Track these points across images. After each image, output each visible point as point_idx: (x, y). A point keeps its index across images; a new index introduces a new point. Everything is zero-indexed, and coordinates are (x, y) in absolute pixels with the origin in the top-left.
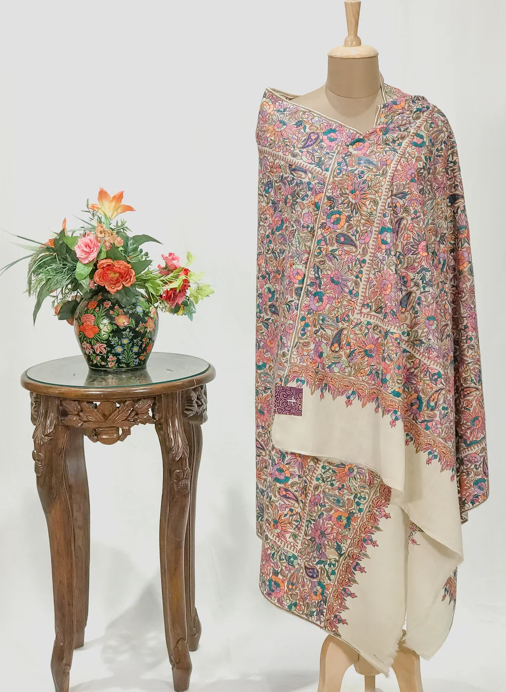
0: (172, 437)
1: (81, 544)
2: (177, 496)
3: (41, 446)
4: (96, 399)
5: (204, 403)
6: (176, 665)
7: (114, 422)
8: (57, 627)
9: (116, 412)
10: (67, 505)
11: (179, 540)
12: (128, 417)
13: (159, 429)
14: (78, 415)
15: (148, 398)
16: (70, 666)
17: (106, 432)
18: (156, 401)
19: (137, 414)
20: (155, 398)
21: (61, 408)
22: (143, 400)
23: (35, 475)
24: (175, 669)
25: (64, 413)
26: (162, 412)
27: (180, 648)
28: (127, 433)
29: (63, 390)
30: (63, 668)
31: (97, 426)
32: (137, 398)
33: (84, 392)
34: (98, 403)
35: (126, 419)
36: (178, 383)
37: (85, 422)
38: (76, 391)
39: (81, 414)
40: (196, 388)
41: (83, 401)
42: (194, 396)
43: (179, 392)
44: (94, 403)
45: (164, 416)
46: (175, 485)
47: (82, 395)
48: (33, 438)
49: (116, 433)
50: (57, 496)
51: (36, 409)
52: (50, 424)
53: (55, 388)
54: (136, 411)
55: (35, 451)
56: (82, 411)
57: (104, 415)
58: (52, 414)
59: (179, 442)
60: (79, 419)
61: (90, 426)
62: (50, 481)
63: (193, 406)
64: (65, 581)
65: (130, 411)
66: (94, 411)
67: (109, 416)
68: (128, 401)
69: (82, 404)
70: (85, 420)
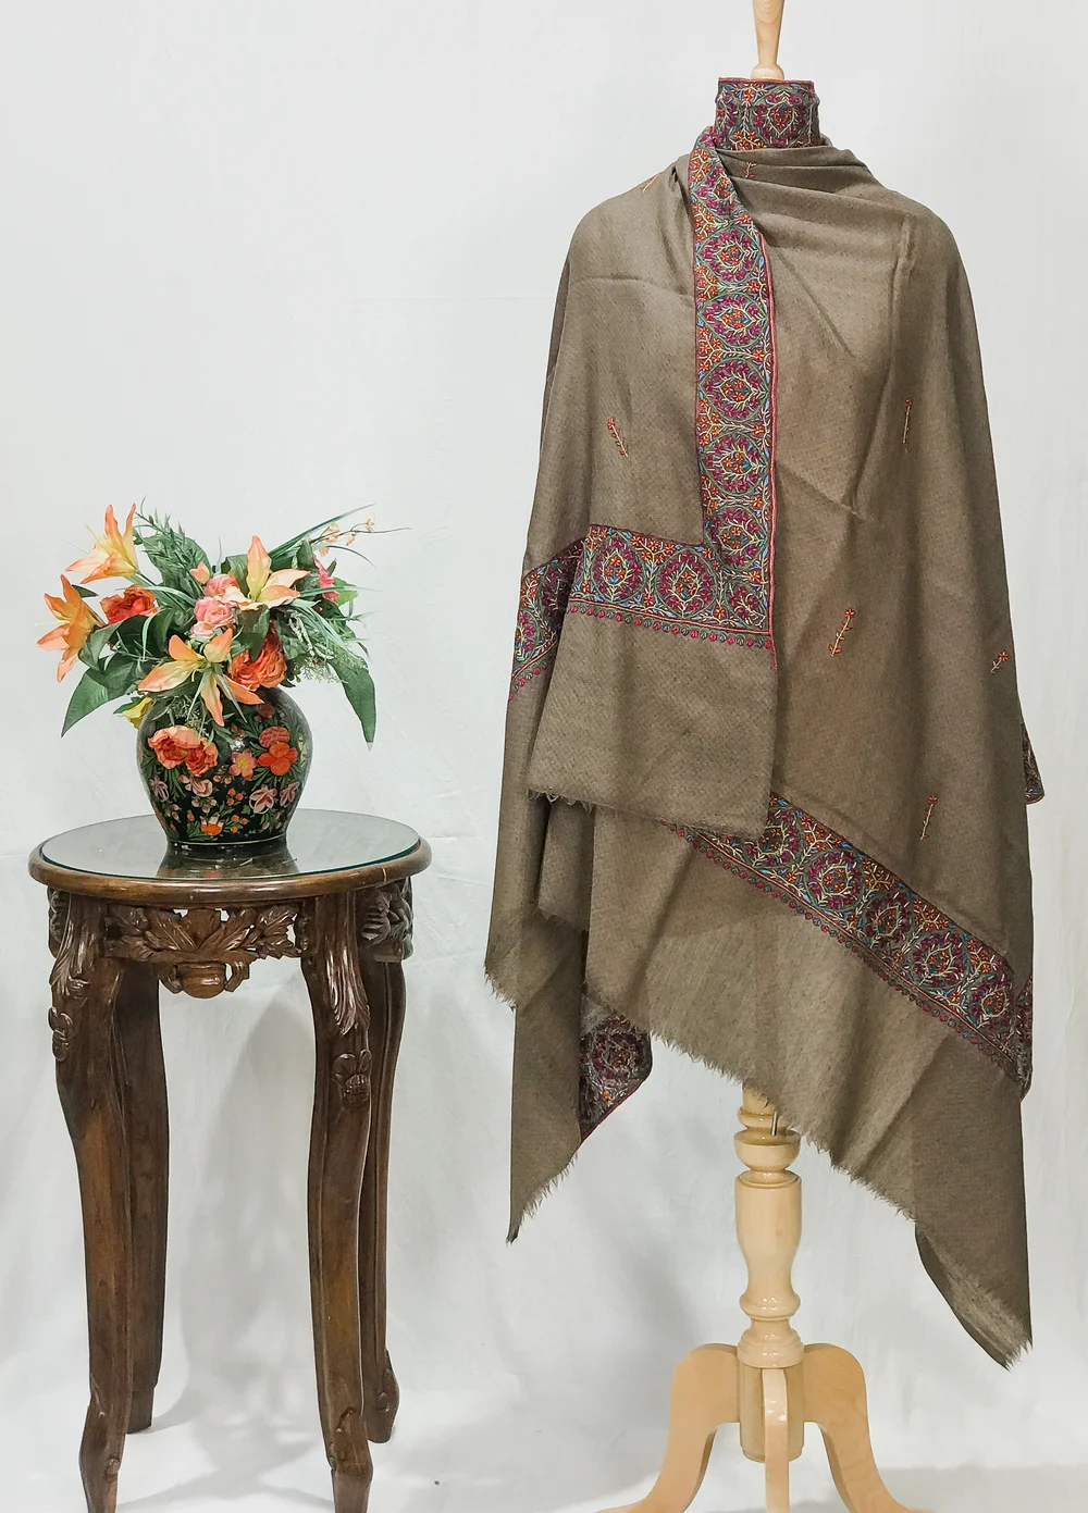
0: (333, 985)
1: (149, 1210)
2: (343, 1109)
3: (66, 999)
4: (181, 904)
5: (405, 918)
6: (338, 1466)
7: (215, 952)
8: (93, 1381)
9: (219, 932)
11: (347, 1202)
12: (243, 941)
13: (306, 970)
14: (145, 937)
15: (286, 904)
16: (119, 1459)
18: (304, 911)
19: (262, 937)
20: (302, 903)
21: (108, 921)
22: (276, 907)
23: (51, 1061)
24: (336, 1474)
25: (115, 932)
26: (315, 935)
27: (348, 1430)
28: (242, 974)
30: (105, 1465)
31: (181, 960)
32: (262, 904)
33: (154, 890)
34: (184, 913)
35: (238, 947)
36: (353, 873)
37: (159, 950)
38: (139, 885)
39: (148, 933)
40: (387, 885)
41: (153, 908)
42: (385, 901)
43: (351, 894)
44: (176, 911)
45: (318, 943)
46: (340, 1086)
48: (51, 981)
50: (97, 1107)
51: (58, 924)
52: (86, 955)
53: (97, 879)
54: (262, 931)
55: (55, 1011)
56: (150, 927)
57: (195, 937)
59: (349, 997)
60: (145, 945)
61: (166, 959)
62: (85, 1074)
63: (379, 923)
64: (112, 1284)
65: (248, 930)
66: (173, 929)
67: (206, 939)
68: (245, 908)
69: (151, 914)
70: (157, 946)
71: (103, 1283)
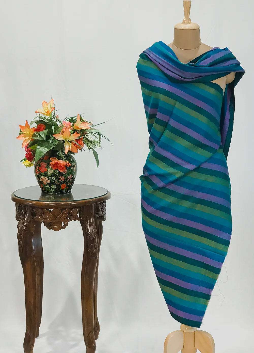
0: (89, 227)
2: (91, 258)
3: (21, 231)
4: (51, 207)
5: (105, 210)
6: (88, 346)
7: (60, 219)
8: (27, 325)
9: (61, 214)
10: (34, 262)
11: (91, 281)
12: (67, 217)
13: (83, 224)
14: (41, 215)
15: (77, 208)
17: (55, 224)
18: (81, 209)
19: (71, 216)
20: (81, 207)
21: (32, 212)
22: (75, 208)
23: (18, 246)
24: (87, 348)
25: (34, 215)
26: (84, 214)
27: (90, 337)
28: (66, 225)
29: (34, 202)
30: (30, 347)
31: (51, 221)
32: (71, 208)
34: (52, 210)
36: (92, 200)
38: (41, 203)
39: (43, 215)
40: (101, 202)
41: (45, 209)
42: (100, 207)
43: (93, 205)
44: (50, 209)
45: (85, 217)
46: (90, 252)
47: (44, 205)
48: (17, 227)
49: (61, 225)
50: (29, 258)
51: (19, 212)
52: (27, 220)
54: (71, 214)
55: (18, 234)
56: (43, 214)
57: (55, 216)
58: (27, 215)
59: (93, 231)
60: (42, 218)
61: (47, 221)
62: (26, 250)
63: (99, 212)
64: (32, 301)
65: (68, 214)
66: (49, 214)
67: (58, 216)
68: (68, 208)
69: (44, 210)
70: (45, 218)
71: (30, 302)
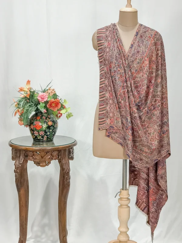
2: (66, 185)
4: (38, 151)
7: (45, 159)
9: (46, 156)
10: (26, 189)
13: (59, 162)
15: (57, 151)
17: (42, 163)
21: (26, 154)
26: (62, 156)
28: (49, 163)
32: (53, 151)
33: (35, 149)
38: (32, 148)
43: (67, 149)
46: (66, 182)
48: (14, 165)
49: (45, 163)
50: (23, 186)
52: (22, 160)
54: (53, 155)
55: (15, 170)
56: (33, 155)
59: (67, 166)
61: (36, 161)
62: (21, 180)
69: (34, 153)
70: (35, 158)
